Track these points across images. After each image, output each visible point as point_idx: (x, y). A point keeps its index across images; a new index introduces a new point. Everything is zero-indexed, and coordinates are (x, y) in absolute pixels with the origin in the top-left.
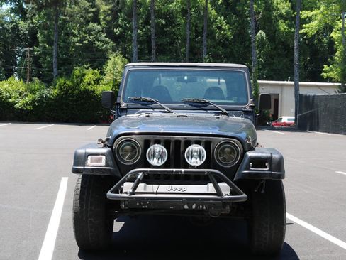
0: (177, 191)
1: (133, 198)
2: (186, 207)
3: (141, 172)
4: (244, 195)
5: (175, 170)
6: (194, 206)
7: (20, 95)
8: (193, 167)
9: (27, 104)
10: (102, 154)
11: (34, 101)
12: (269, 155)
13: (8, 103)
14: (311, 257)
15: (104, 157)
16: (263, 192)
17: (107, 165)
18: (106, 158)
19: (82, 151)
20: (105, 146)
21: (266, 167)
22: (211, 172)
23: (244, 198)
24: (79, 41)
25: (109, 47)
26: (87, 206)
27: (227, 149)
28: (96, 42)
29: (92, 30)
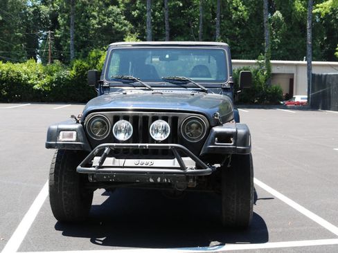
0: (144, 165)
1: (99, 172)
2: (151, 180)
3: (107, 146)
4: (209, 169)
5: (140, 145)
6: (159, 180)
7: (38, 77)
8: (158, 142)
9: (45, 85)
10: (74, 130)
11: (52, 82)
12: (235, 130)
13: (27, 85)
14: (280, 230)
15: (75, 133)
16: (229, 166)
17: (77, 140)
18: (77, 134)
19: (54, 127)
20: (78, 122)
21: (231, 142)
22: (175, 147)
23: (209, 172)
24: (98, 24)
25: (127, 29)
26: (61, 180)
27: (194, 125)
28: (115, 24)
29: (111, 12)
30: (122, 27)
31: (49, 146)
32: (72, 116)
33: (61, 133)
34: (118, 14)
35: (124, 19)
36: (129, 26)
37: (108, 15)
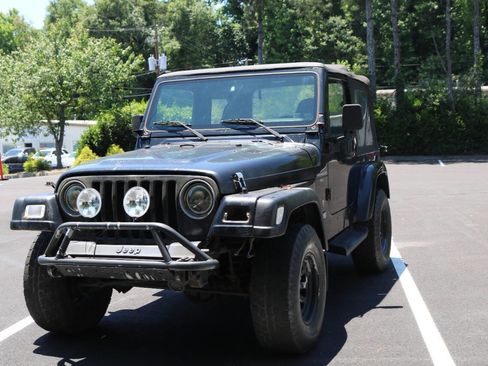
0: (128, 254)
1: (61, 263)
2: (129, 277)
3: (69, 226)
4: (210, 260)
5: (109, 224)
10: (43, 202)
12: (254, 200)
15: (43, 207)
17: (46, 218)
18: (46, 208)
21: (246, 219)
22: (156, 227)
23: (210, 265)
24: (313, 44)
25: (356, 49)
26: (37, 274)
27: (199, 193)
28: (338, 42)
29: (332, 26)
30: (348, 47)
31: (14, 226)
32: (48, 184)
33: (28, 207)
34: (342, 28)
35: (352, 35)
36: (358, 45)
37: (329, 30)
